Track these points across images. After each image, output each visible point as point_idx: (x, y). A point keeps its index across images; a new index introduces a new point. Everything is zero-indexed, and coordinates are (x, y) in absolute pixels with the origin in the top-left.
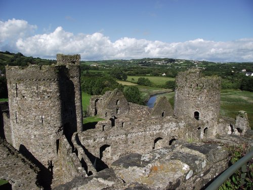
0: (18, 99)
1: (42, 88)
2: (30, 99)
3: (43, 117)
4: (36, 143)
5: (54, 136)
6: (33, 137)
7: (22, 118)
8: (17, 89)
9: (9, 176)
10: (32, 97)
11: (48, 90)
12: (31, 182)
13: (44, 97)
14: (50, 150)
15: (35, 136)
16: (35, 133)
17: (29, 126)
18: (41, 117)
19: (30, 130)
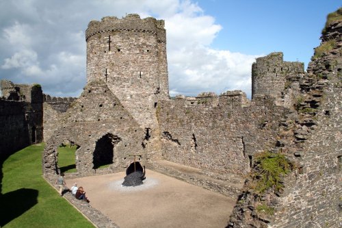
0: (110, 53)
1: (142, 40)
2: (127, 52)
3: (142, 73)
4: (132, 105)
5: (153, 98)
6: (129, 98)
7: (115, 76)
8: (110, 42)
9: (116, 130)
10: (129, 50)
11: (148, 43)
12: (137, 143)
13: (143, 51)
14: (148, 115)
15: (131, 96)
16: (132, 92)
17: (124, 84)
18: (139, 73)
19: (125, 88)
